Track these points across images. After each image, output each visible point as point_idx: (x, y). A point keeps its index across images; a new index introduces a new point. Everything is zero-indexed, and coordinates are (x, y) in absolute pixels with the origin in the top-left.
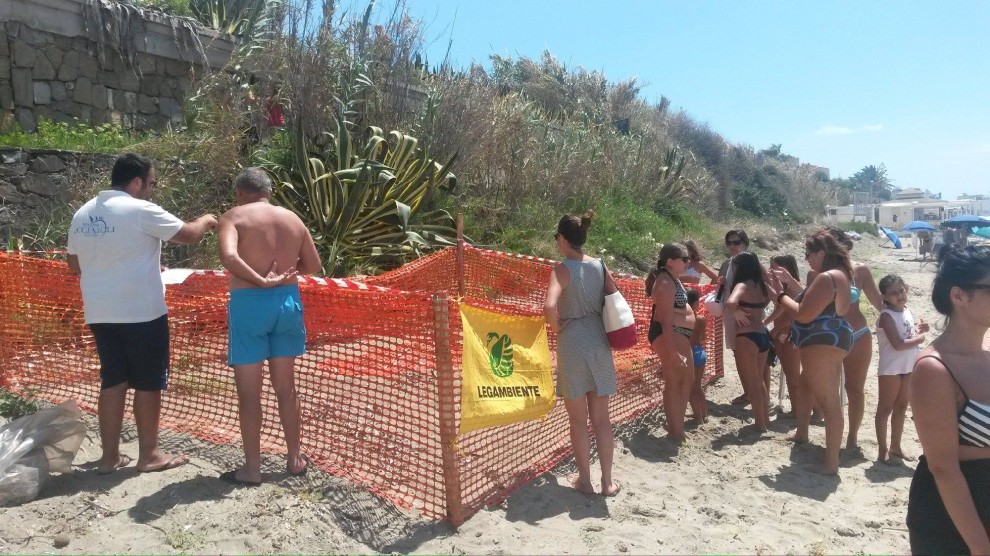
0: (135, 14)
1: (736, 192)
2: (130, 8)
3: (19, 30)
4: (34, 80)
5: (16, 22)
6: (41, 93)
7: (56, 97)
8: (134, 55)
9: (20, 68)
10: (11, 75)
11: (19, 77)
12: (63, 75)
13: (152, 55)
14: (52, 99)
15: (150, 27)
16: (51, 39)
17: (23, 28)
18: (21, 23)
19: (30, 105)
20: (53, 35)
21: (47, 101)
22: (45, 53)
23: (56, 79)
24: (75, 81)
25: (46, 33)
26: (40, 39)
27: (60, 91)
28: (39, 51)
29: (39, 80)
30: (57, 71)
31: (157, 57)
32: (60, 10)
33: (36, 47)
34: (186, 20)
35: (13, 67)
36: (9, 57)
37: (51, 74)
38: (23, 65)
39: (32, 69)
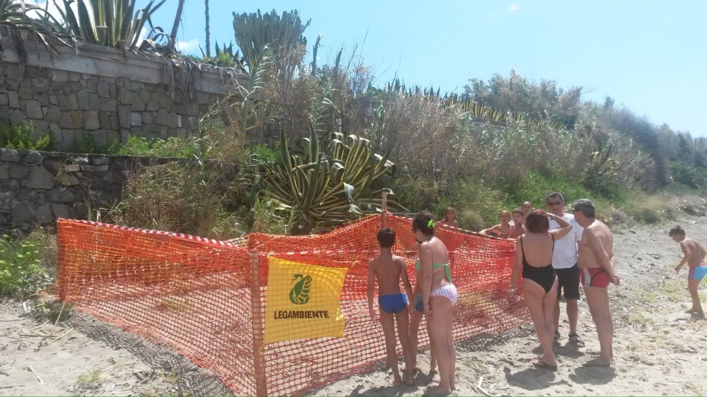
0: (195, 68)
1: (675, 170)
2: (192, 64)
3: (124, 82)
4: (133, 112)
5: (122, 77)
6: (136, 119)
7: (145, 121)
8: (194, 94)
9: (124, 105)
10: (117, 110)
11: (123, 110)
12: (150, 108)
13: (207, 93)
14: (143, 123)
15: (204, 75)
16: (143, 86)
17: (126, 80)
18: (124, 77)
19: (128, 126)
20: (145, 84)
21: (139, 124)
22: (139, 95)
23: (145, 110)
24: (157, 111)
25: (140, 82)
26: (136, 87)
27: (148, 117)
28: (135, 94)
29: (135, 112)
30: (146, 106)
31: (211, 93)
32: (149, 68)
33: (134, 91)
34: (229, 70)
35: (119, 104)
36: (117, 98)
37: (142, 108)
38: (125, 103)
39: (131, 105)
